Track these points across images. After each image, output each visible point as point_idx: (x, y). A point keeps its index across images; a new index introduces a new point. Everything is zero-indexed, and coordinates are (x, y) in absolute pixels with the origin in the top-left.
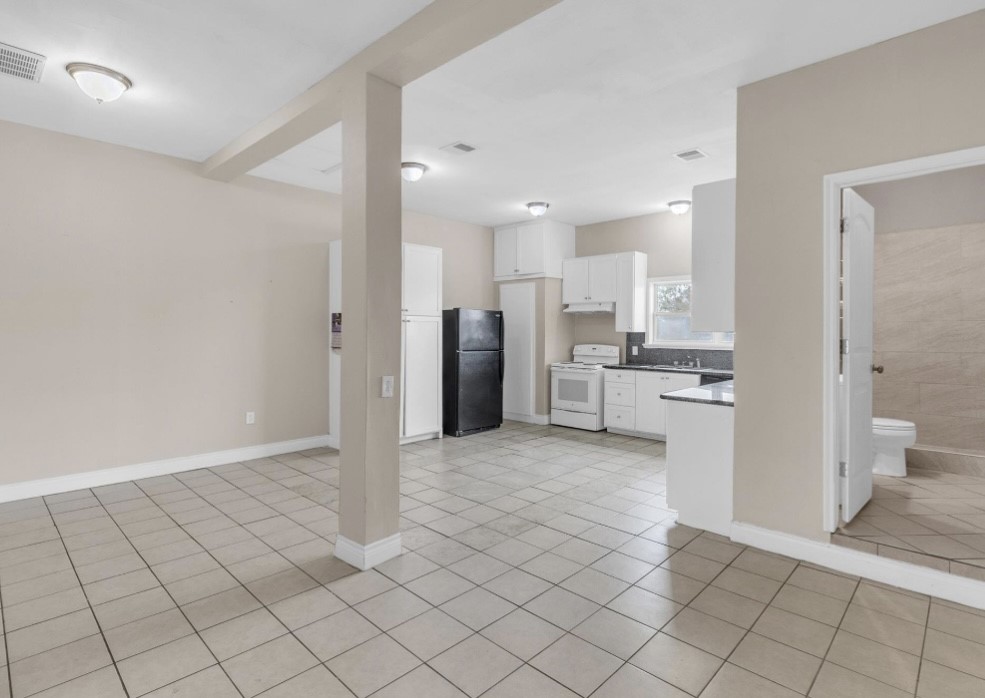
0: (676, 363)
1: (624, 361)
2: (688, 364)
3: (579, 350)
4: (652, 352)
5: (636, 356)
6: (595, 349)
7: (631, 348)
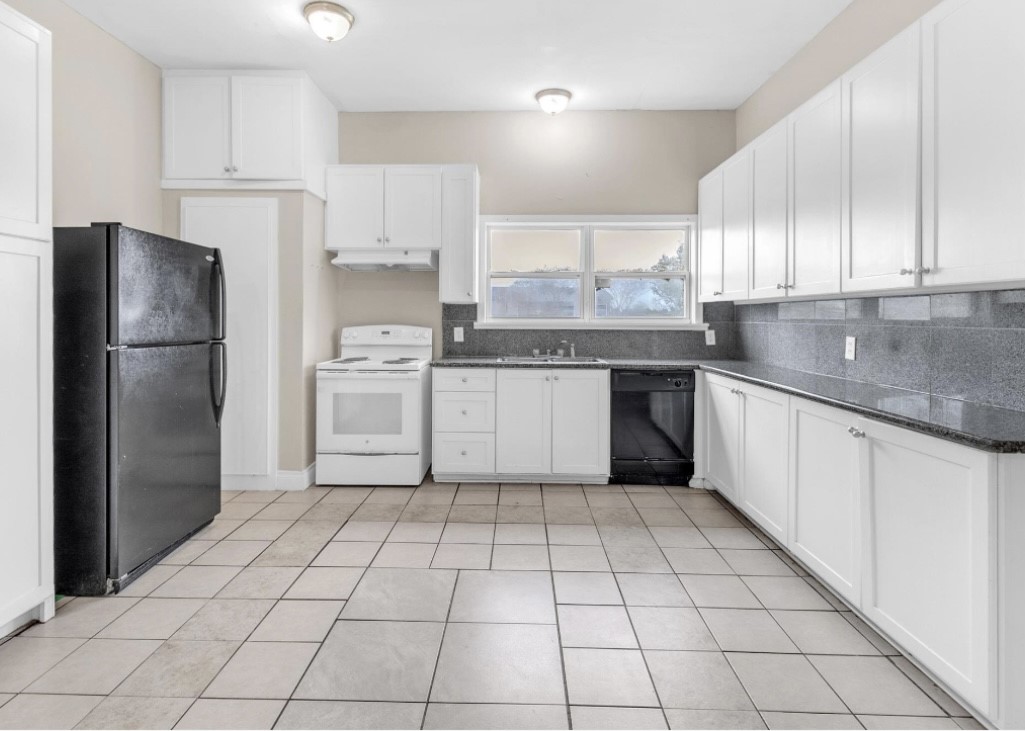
0: (536, 351)
1: (440, 353)
2: (556, 354)
3: (351, 336)
4: (489, 336)
5: (461, 343)
6: (388, 333)
7: (452, 330)
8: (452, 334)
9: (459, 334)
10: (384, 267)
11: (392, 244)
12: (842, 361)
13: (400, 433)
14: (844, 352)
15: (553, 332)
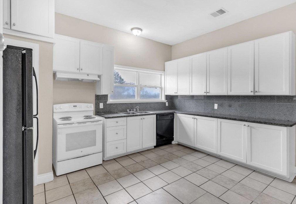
0: (128, 110)
4: (112, 106)
5: (102, 109)
6: (76, 106)
7: (99, 104)
8: (99, 106)
9: (101, 106)
10: (78, 80)
11: (83, 71)
12: (213, 109)
13: (95, 145)
14: (214, 107)
15: (131, 104)
